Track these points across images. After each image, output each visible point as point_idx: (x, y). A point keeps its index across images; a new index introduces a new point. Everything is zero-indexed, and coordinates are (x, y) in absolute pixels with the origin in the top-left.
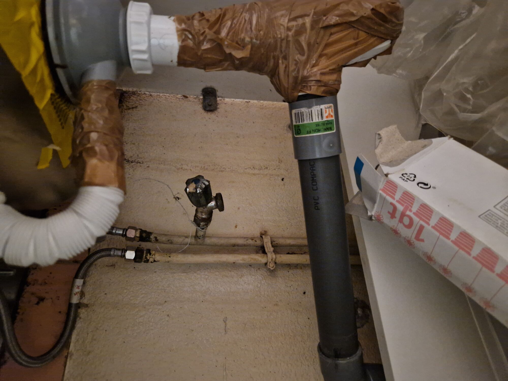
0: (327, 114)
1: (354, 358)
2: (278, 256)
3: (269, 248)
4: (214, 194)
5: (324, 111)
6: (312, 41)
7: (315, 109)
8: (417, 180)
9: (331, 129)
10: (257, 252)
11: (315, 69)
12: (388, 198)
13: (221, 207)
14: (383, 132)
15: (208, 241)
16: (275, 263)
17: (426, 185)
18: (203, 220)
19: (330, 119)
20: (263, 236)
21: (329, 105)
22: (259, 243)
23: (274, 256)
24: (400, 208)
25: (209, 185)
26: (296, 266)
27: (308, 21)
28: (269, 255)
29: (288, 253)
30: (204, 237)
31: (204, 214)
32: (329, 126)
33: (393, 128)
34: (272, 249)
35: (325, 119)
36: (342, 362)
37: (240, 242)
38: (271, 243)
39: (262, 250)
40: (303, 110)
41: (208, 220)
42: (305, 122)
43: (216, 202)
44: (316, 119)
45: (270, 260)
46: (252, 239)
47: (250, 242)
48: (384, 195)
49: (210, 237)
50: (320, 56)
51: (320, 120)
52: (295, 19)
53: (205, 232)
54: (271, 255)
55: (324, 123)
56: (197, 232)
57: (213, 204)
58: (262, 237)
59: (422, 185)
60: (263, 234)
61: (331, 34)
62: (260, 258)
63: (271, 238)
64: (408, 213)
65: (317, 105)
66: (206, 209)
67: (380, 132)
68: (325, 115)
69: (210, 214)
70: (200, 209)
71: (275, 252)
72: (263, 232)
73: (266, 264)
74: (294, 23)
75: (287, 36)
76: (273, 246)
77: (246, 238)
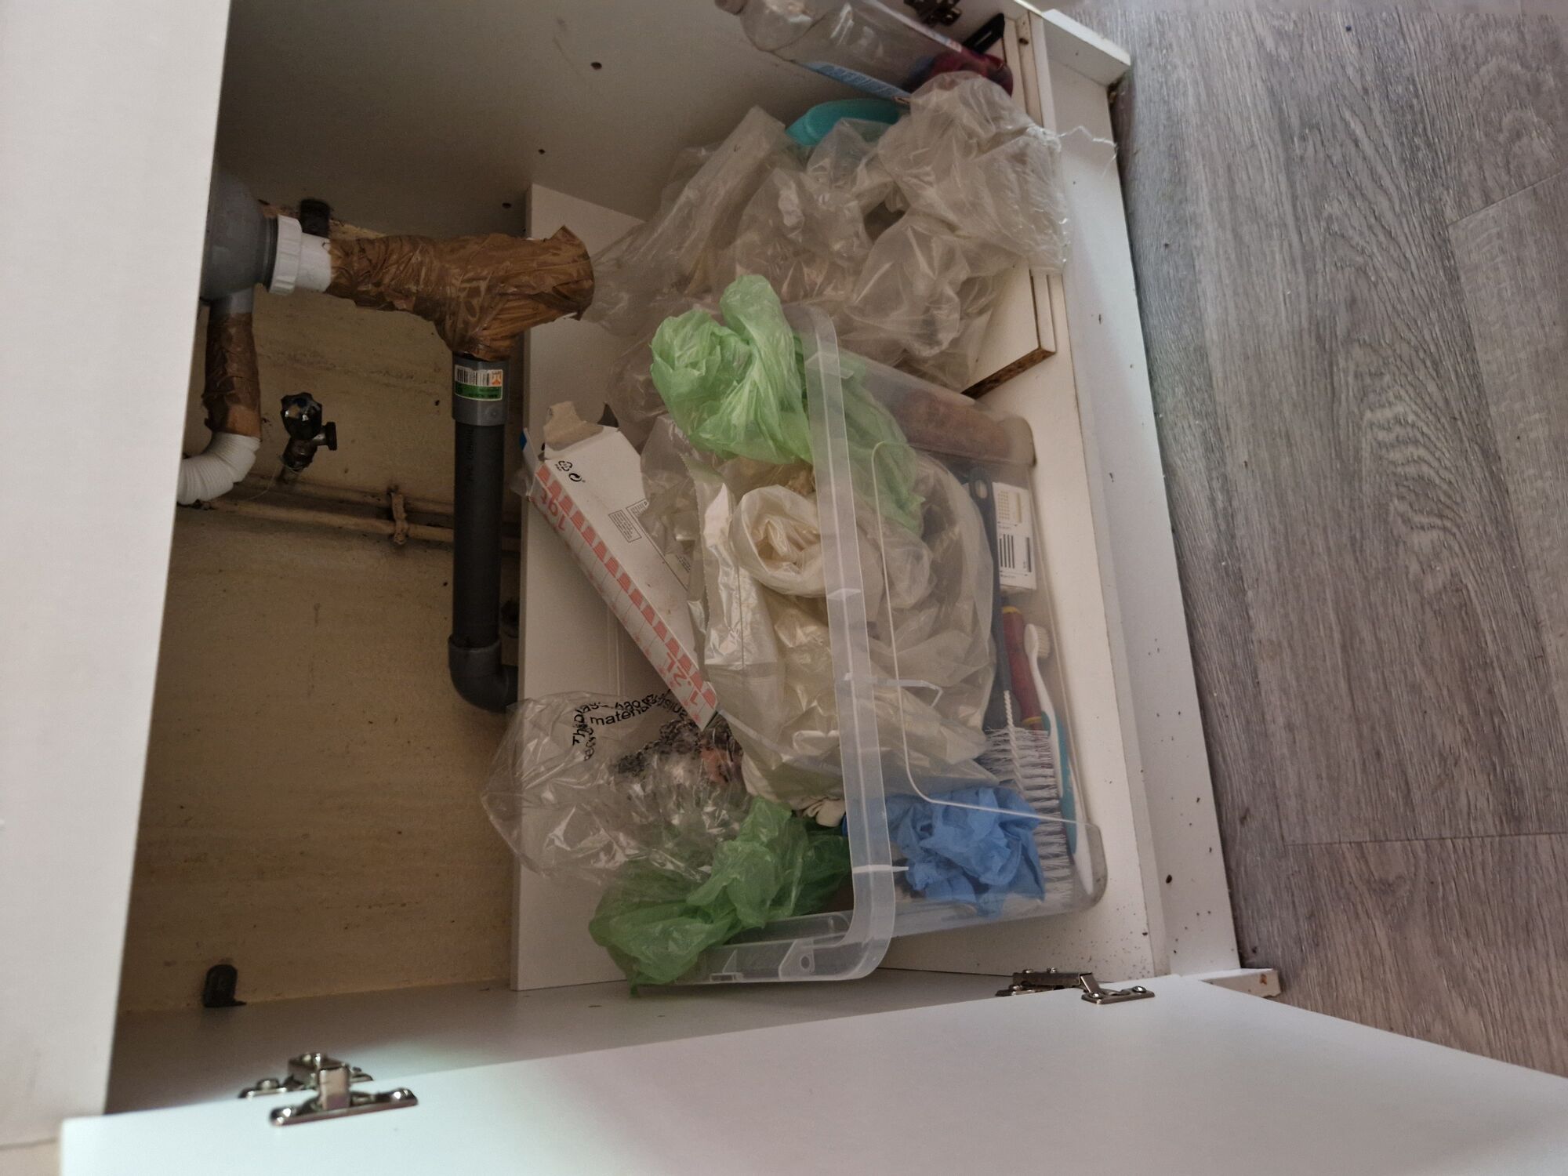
0: (494, 380)
1: (490, 650)
2: (412, 526)
3: (399, 512)
4: (324, 423)
5: (491, 377)
6: (486, 304)
7: (482, 373)
8: (571, 471)
9: (496, 396)
10: (378, 517)
11: (486, 333)
12: (541, 483)
13: (332, 444)
14: (556, 408)
15: (299, 488)
16: (407, 536)
17: (577, 476)
18: (300, 458)
19: (496, 385)
20: (393, 494)
21: (497, 371)
22: (383, 502)
23: (406, 526)
24: (550, 495)
25: (321, 412)
26: (439, 545)
27: (483, 285)
28: (399, 523)
29: (429, 525)
30: (294, 481)
31: (303, 450)
32: (494, 393)
33: (568, 404)
34: (404, 515)
35: (491, 385)
36: (473, 651)
37: (355, 497)
38: (404, 507)
39: (388, 514)
40: (468, 370)
41: (307, 460)
42: (468, 384)
43: (327, 436)
44: (481, 384)
45: (399, 530)
46: (373, 496)
47: (370, 500)
48: (539, 479)
49: (303, 483)
50: (495, 319)
51: (485, 385)
52: (470, 280)
53: (297, 475)
54: (401, 525)
55: (489, 389)
56: (283, 471)
57: (321, 437)
58: (390, 495)
59: (573, 477)
60: (391, 491)
61: (508, 301)
62: (385, 527)
63: (405, 499)
64: (555, 501)
65: (484, 368)
66: (308, 444)
67: (552, 407)
68: (491, 381)
69: (313, 450)
70: (298, 443)
71: (409, 520)
72: (392, 487)
73: (391, 536)
74: (467, 285)
75: (458, 297)
76: (406, 511)
77: (364, 493)
